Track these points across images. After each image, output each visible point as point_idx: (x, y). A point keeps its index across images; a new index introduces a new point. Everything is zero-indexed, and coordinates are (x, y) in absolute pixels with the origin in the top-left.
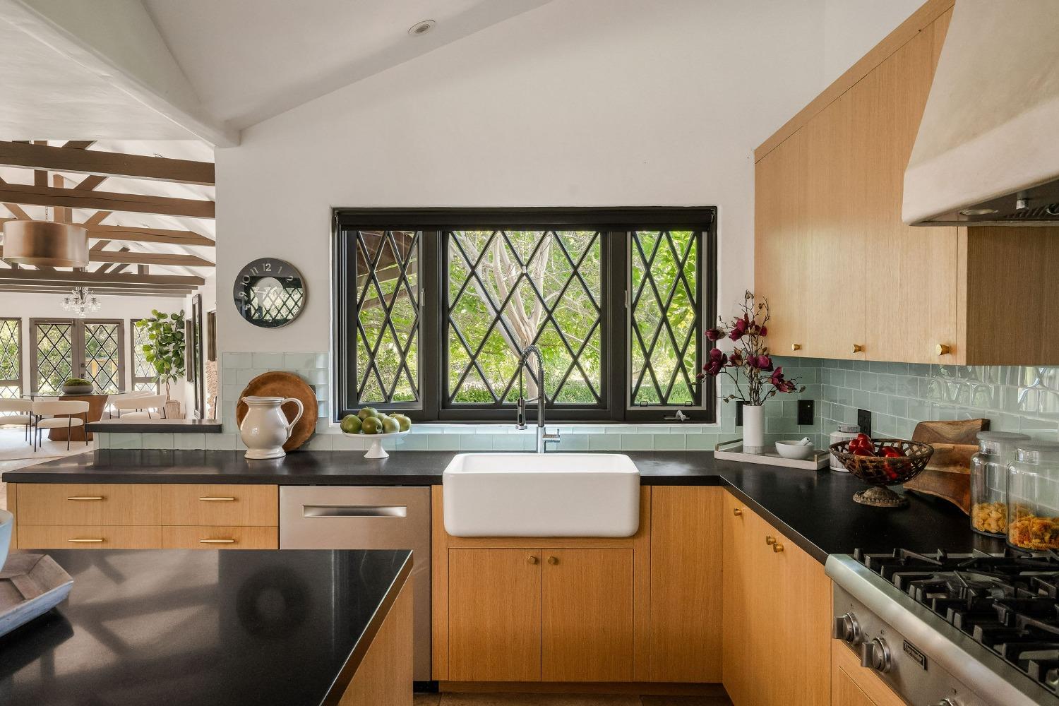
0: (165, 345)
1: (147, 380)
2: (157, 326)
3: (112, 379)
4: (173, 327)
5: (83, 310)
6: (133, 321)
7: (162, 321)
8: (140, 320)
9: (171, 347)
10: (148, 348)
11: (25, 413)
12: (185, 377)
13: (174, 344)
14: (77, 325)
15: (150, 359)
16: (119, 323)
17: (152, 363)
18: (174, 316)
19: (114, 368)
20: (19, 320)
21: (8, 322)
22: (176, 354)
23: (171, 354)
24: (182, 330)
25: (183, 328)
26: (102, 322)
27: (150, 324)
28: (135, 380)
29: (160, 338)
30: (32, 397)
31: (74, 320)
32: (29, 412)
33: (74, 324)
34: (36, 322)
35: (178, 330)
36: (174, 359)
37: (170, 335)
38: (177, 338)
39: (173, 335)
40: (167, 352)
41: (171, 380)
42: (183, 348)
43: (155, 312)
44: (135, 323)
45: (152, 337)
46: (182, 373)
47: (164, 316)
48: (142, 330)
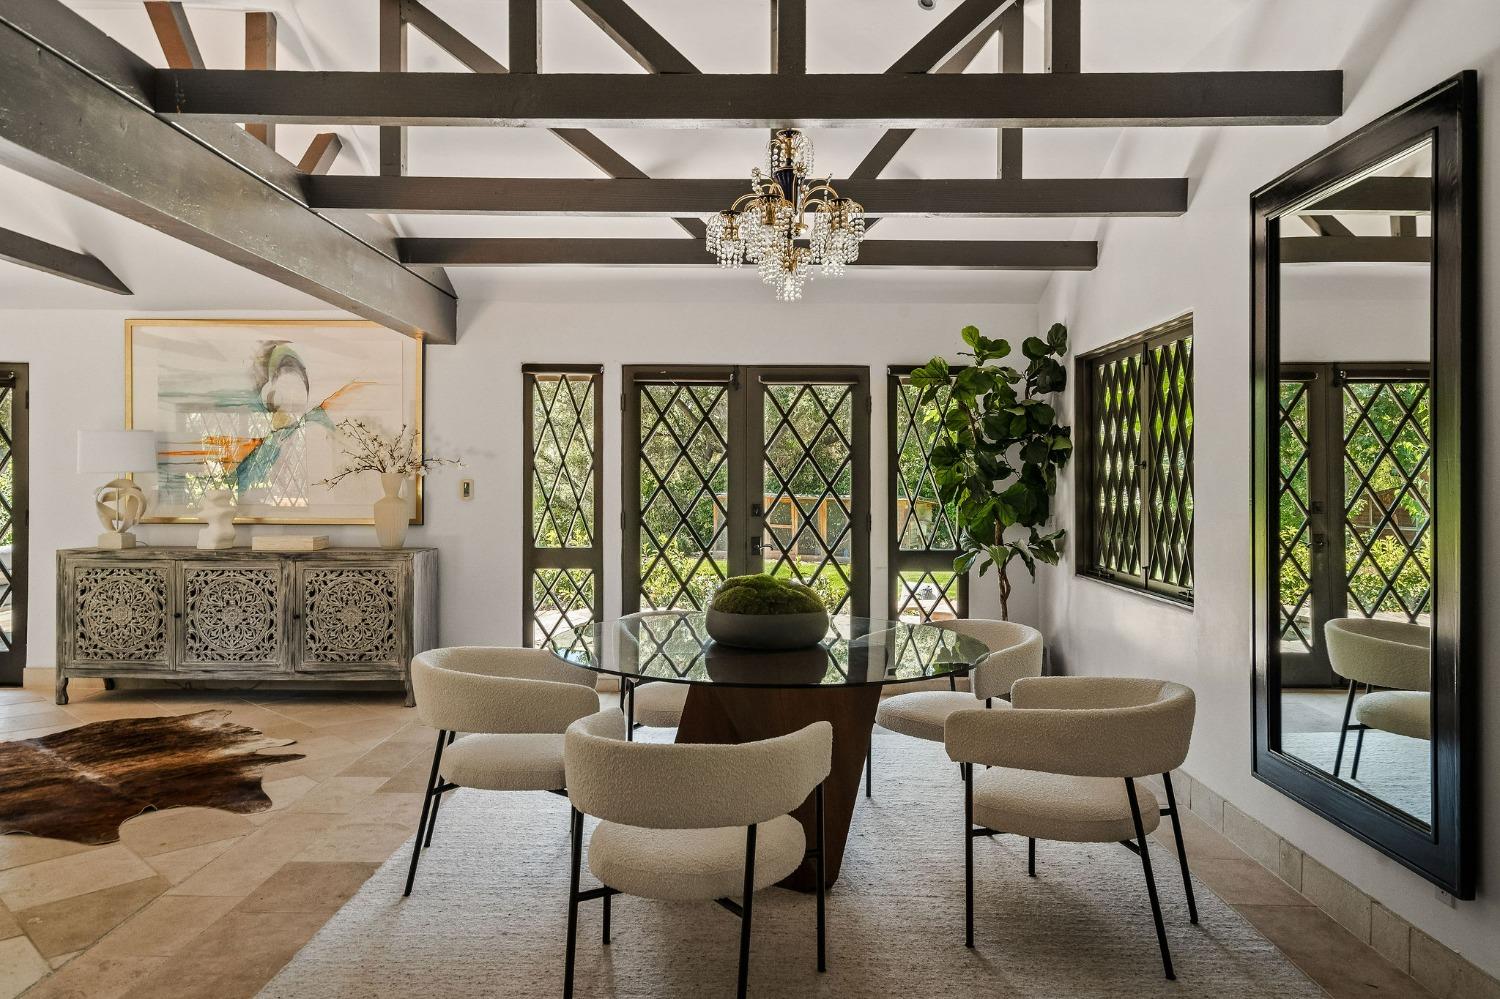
0: (997, 450)
2: (971, 382)
4: (1019, 388)
6: (895, 372)
7: (988, 366)
8: (919, 367)
9: (1014, 455)
12: (1068, 560)
13: (1024, 444)
14: (744, 389)
15: (950, 493)
16: (855, 378)
17: (957, 510)
18: (1031, 348)
19: (837, 521)
20: (596, 370)
21: (569, 377)
23: (1013, 480)
24: (1053, 396)
26: (808, 375)
28: (900, 561)
31: (736, 369)
33: (736, 383)
34: (638, 378)
35: (1039, 396)
36: (1020, 494)
37: (1016, 413)
38: (1037, 420)
39: (1024, 415)
40: (1004, 471)
41: (1015, 566)
43: (971, 333)
44: (903, 377)
46: (1051, 551)
47: (999, 348)
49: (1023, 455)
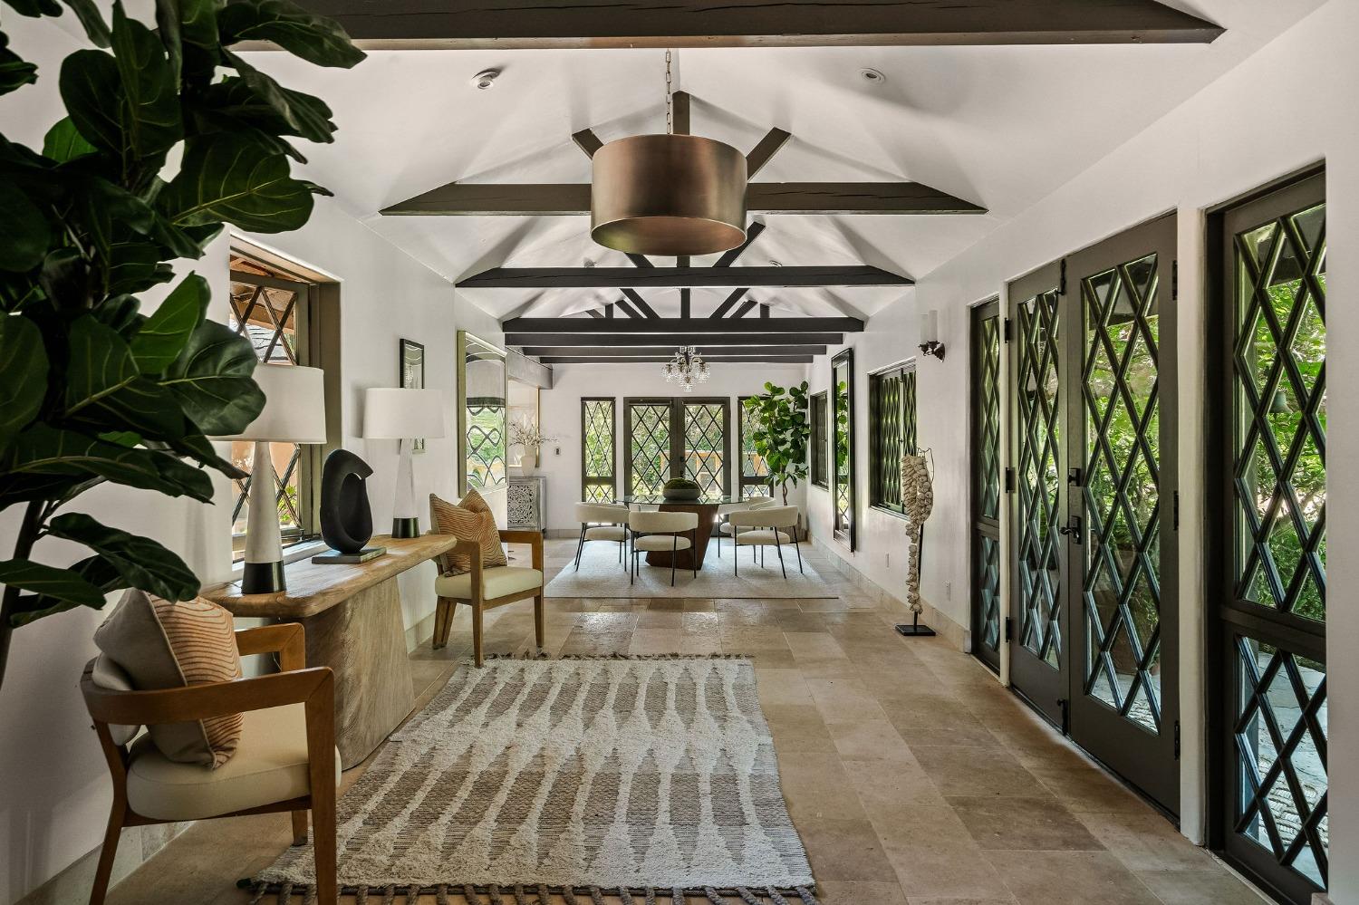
0: (781, 433)
1: (757, 480)
2: (770, 404)
3: (716, 478)
4: (791, 406)
5: (688, 380)
6: (741, 398)
7: (777, 398)
8: (749, 398)
9: (788, 435)
10: (759, 436)
11: (619, 525)
12: (809, 478)
13: (792, 430)
14: (676, 407)
15: (762, 452)
16: (724, 402)
17: (765, 459)
18: (793, 391)
19: (718, 464)
20: (612, 399)
21: (601, 402)
22: (795, 444)
23: (788, 445)
24: (803, 410)
25: (806, 407)
26: (705, 401)
27: (762, 403)
28: (744, 481)
29: (774, 422)
30: (627, 503)
31: (672, 399)
32: (623, 525)
33: (673, 404)
34: (631, 402)
35: (798, 410)
36: (792, 451)
37: (787, 418)
38: (797, 421)
39: (793, 418)
40: (784, 442)
41: (789, 482)
42: (806, 436)
43: (768, 385)
44: (744, 402)
45: (763, 421)
46: (802, 474)
47: (778, 391)
48: (752, 411)
49: (792, 435)
